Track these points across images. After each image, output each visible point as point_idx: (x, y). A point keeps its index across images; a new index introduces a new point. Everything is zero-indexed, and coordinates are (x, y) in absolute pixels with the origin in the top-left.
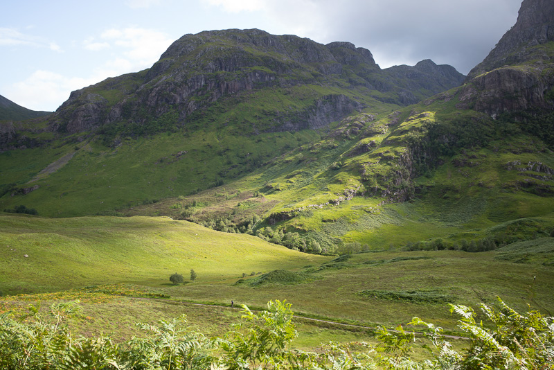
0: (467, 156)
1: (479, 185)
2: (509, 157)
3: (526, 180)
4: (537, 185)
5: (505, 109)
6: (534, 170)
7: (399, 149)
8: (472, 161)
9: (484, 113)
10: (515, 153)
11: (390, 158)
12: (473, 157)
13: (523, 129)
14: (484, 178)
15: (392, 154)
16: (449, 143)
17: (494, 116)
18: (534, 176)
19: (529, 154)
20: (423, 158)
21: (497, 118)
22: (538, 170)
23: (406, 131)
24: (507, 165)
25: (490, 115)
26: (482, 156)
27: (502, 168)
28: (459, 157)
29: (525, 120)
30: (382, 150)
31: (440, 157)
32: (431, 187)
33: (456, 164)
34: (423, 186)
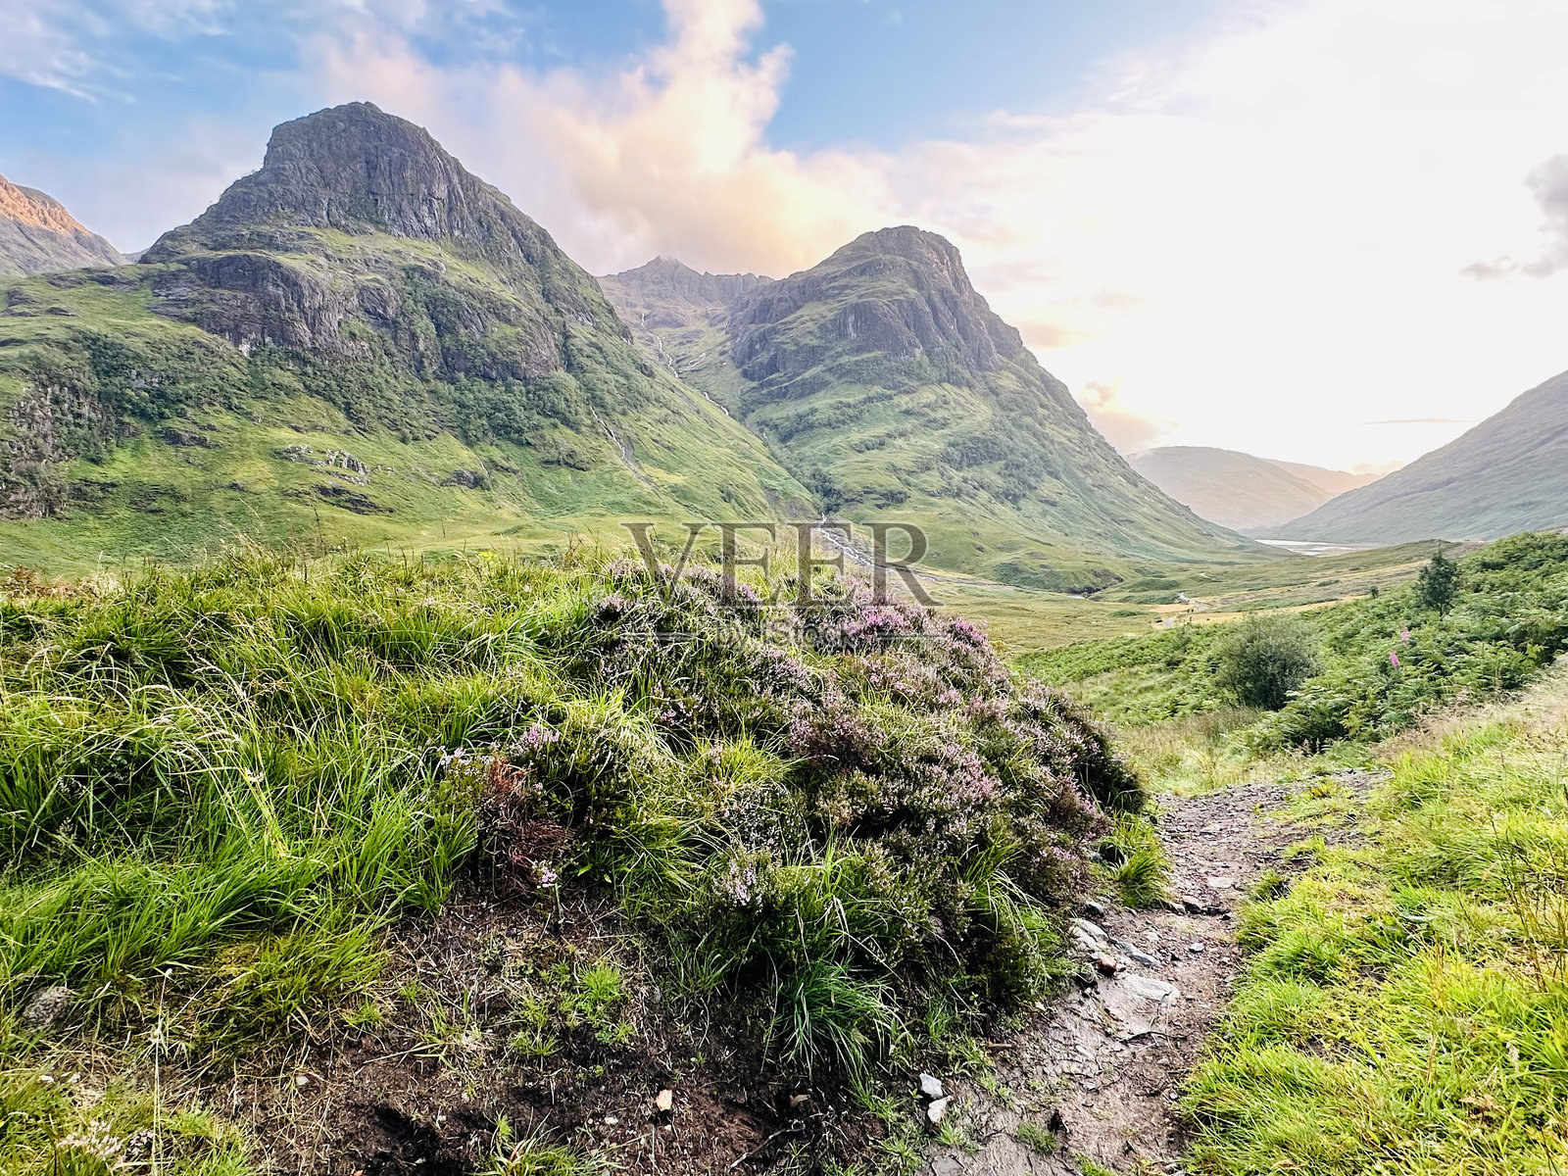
0: (195, 422)
1: (234, 486)
3: (330, 482)
4: (349, 492)
5: (268, 338)
6: (338, 464)
8: (208, 435)
9: (223, 337)
10: (297, 429)
13: (307, 386)
14: (242, 474)
16: (147, 390)
17: (245, 348)
18: (341, 476)
19: (323, 435)
20: (79, 416)
21: (253, 354)
22: (345, 465)
24: (288, 450)
25: (237, 345)
26: (230, 427)
27: (280, 455)
28: (176, 424)
29: (309, 369)
31: (126, 419)
32: (113, 485)
33: (173, 439)
34: (88, 482)
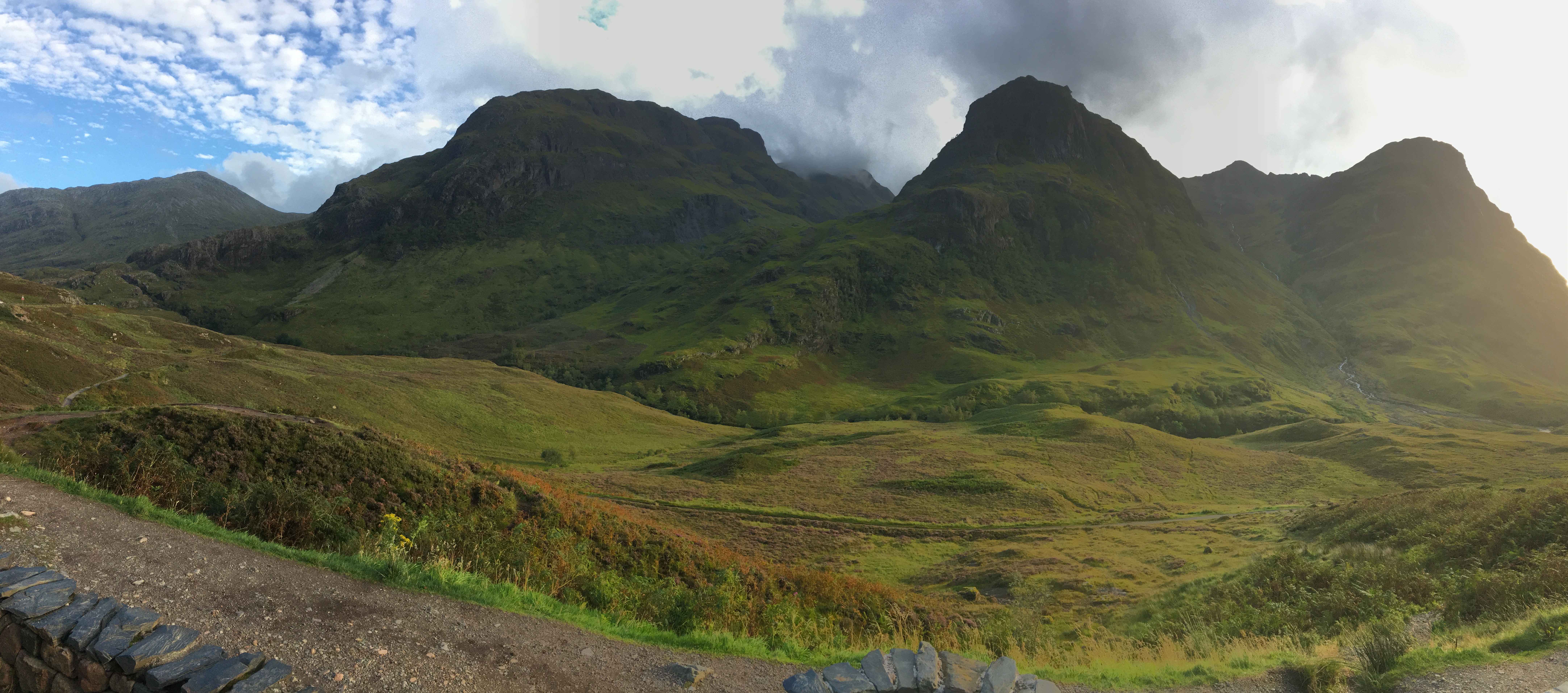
0: (906, 296)
1: (923, 336)
2: (956, 303)
3: (977, 331)
4: (989, 339)
5: (952, 241)
6: (985, 319)
7: (819, 280)
9: (927, 242)
10: (963, 297)
11: (808, 292)
12: (915, 298)
13: (972, 269)
14: (928, 328)
15: (810, 287)
16: (884, 278)
17: (938, 248)
18: (986, 328)
19: (979, 301)
20: (851, 295)
21: (942, 251)
22: (989, 320)
23: (829, 256)
24: (955, 312)
25: (934, 246)
26: (925, 298)
27: (951, 315)
28: (898, 298)
29: (974, 258)
30: (797, 280)
31: (872, 295)
32: (861, 334)
33: (894, 306)
34: (850, 333)
